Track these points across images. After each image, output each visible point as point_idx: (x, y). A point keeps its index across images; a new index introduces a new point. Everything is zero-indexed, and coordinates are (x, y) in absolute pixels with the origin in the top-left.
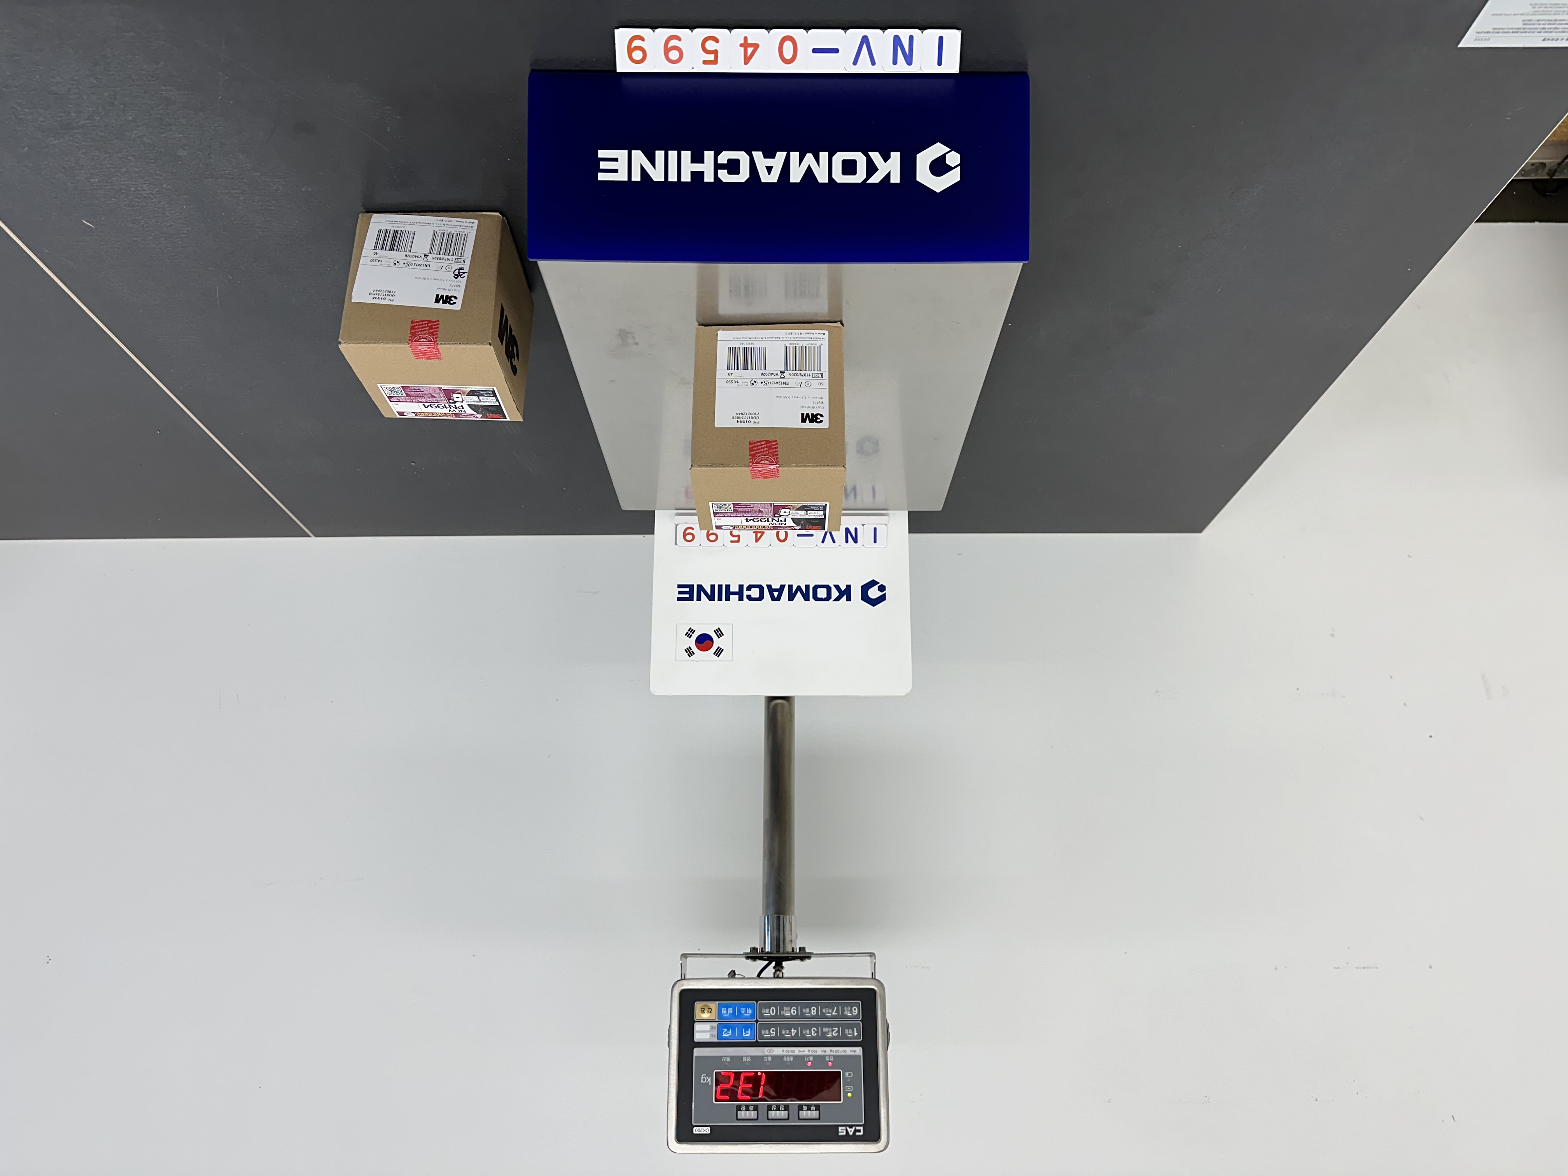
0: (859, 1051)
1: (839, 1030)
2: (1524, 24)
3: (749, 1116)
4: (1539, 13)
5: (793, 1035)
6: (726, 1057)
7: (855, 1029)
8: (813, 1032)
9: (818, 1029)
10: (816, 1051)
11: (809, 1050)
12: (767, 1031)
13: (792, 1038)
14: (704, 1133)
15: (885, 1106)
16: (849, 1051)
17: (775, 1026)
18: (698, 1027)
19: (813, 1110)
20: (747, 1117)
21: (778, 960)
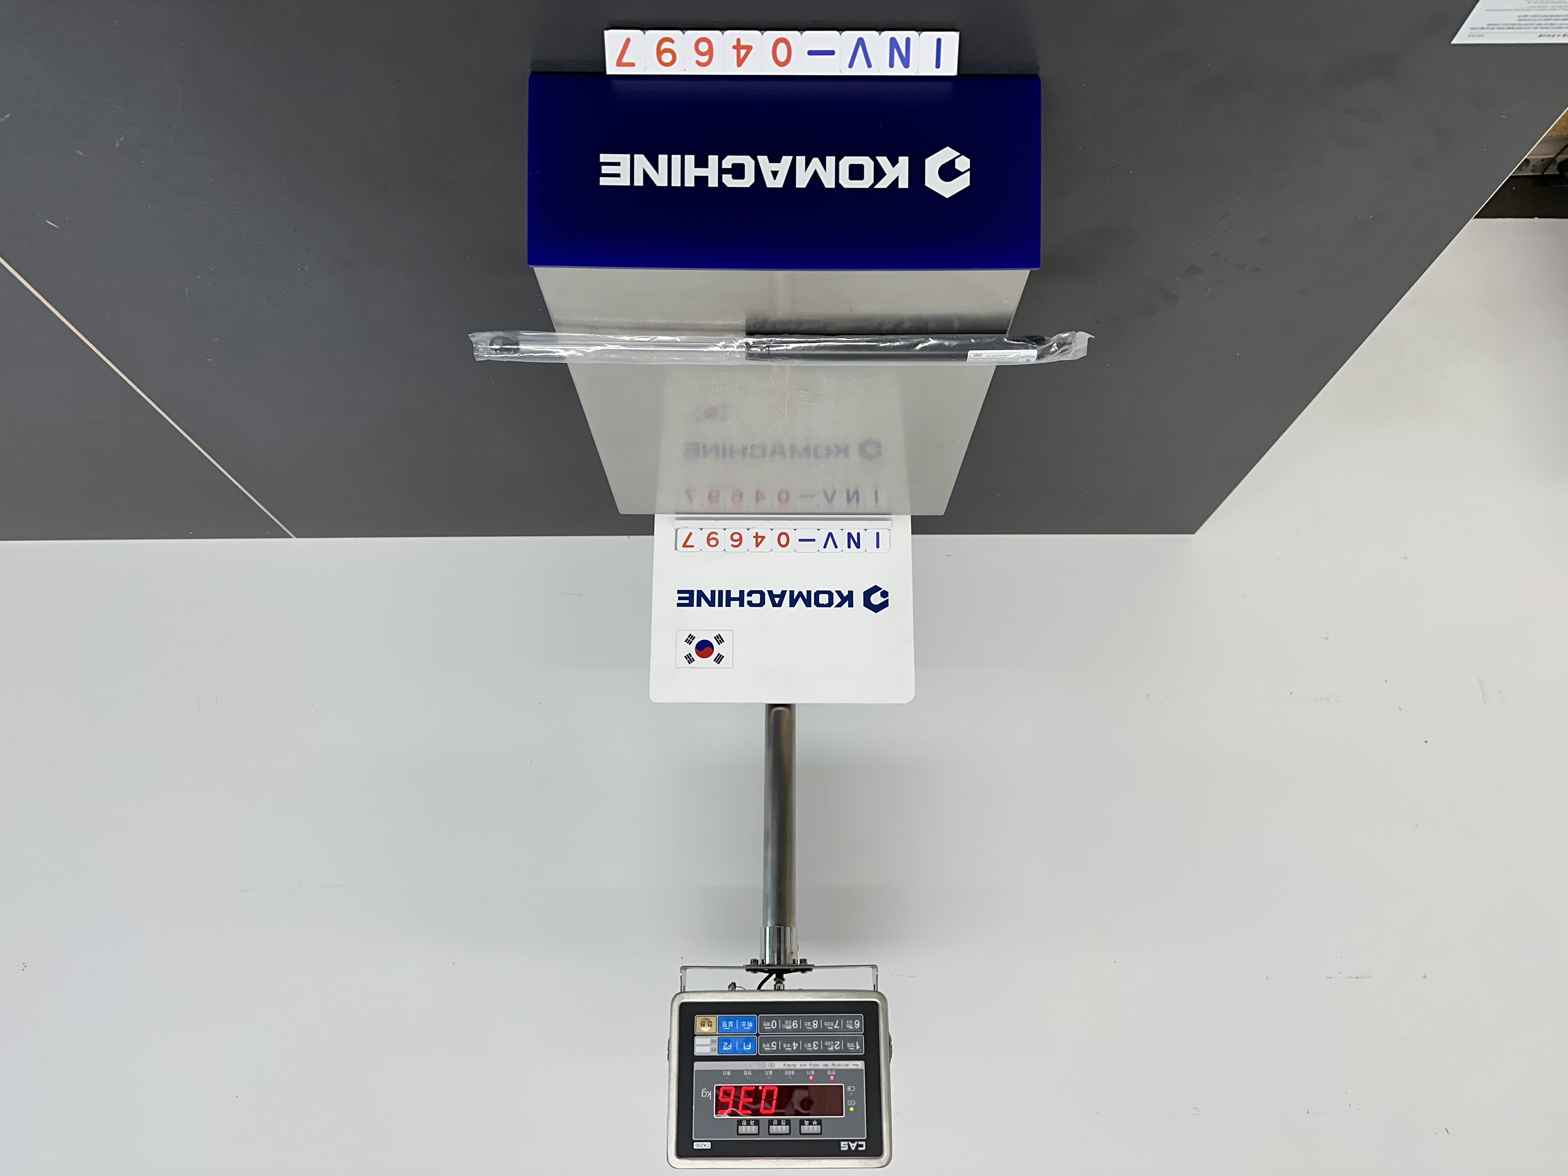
0: (860, 1065)
1: (841, 1043)
2: (1519, 20)
3: (750, 1130)
4: (1534, 9)
5: (795, 1048)
6: (727, 1070)
7: (857, 1043)
8: (815, 1046)
9: (820, 1043)
10: (818, 1065)
11: (811, 1064)
12: (768, 1045)
13: (793, 1051)
14: (705, 1148)
15: (888, 1121)
16: (851, 1065)
17: (776, 1039)
18: (698, 1040)
19: (815, 1125)
20: (749, 1132)
21: (778, 972)
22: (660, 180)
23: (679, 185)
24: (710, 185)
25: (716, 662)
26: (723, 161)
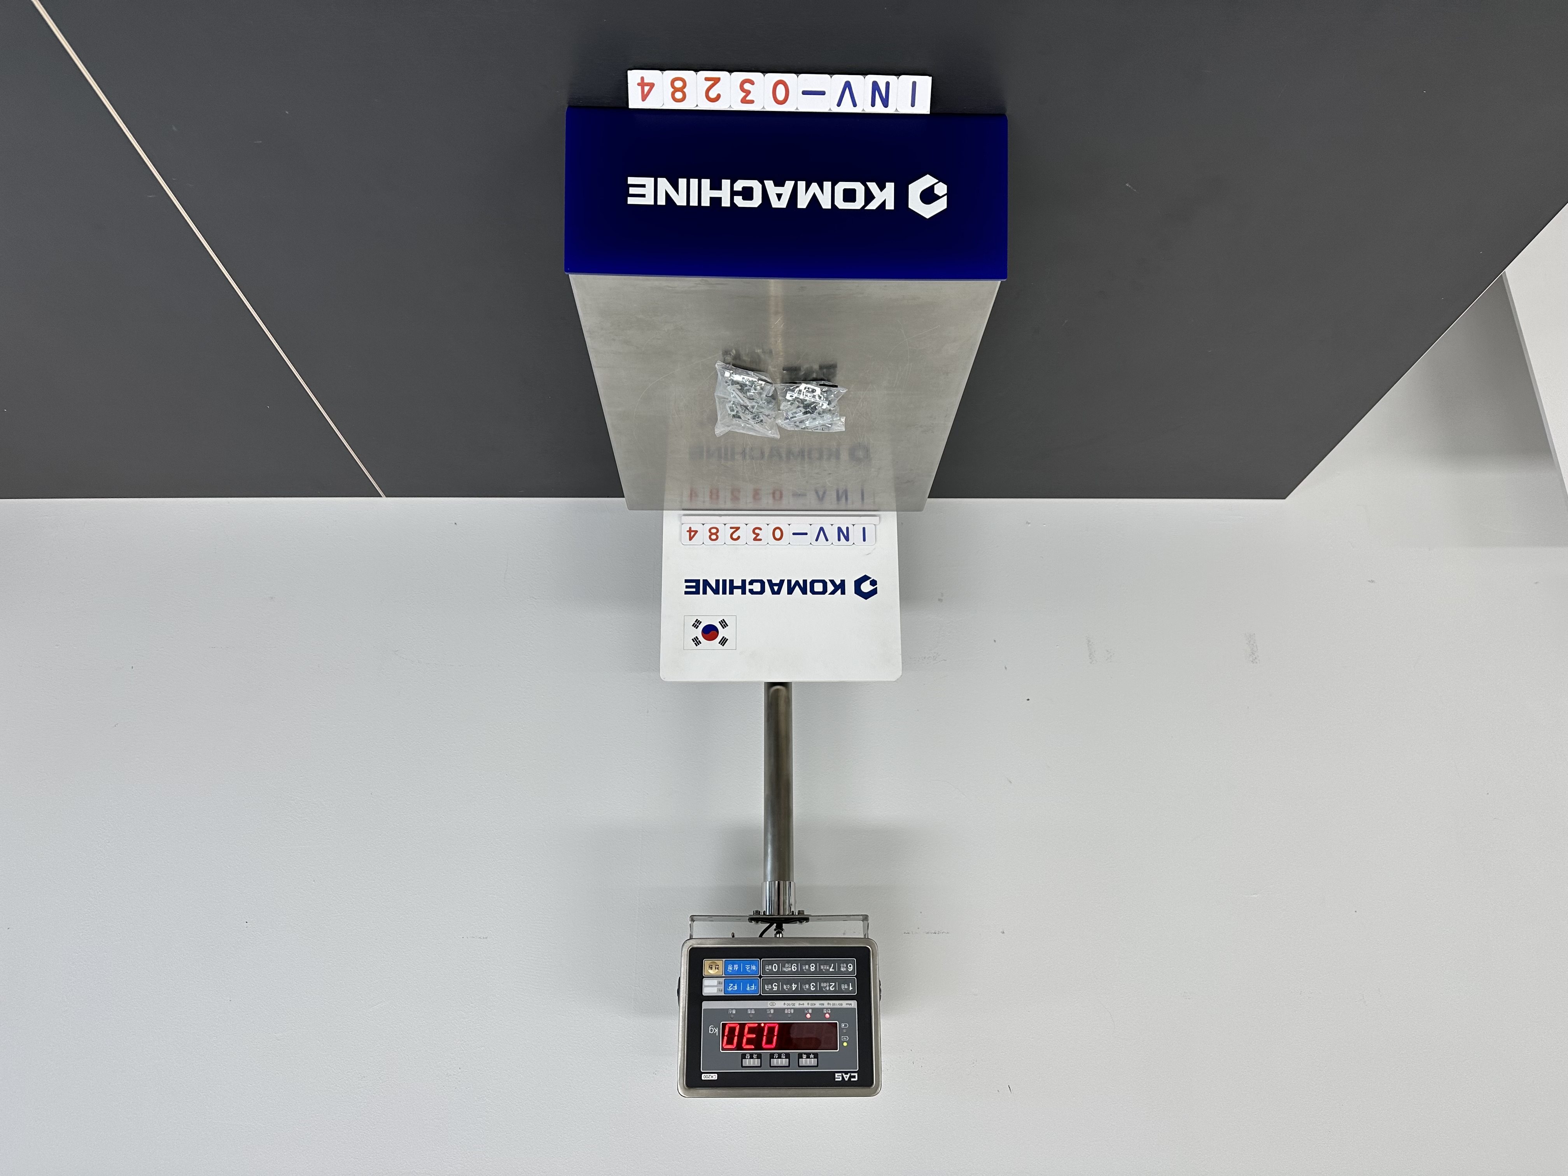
0: (854, 1004)
1: (835, 985)
3: (753, 1064)
5: (794, 989)
6: (732, 1009)
7: (850, 984)
9: (816, 985)
10: (815, 1004)
11: (808, 1003)
12: (770, 985)
13: (794, 992)
14: (712, 1079)
16: (844, 1004)
17: (776, 981)
18: (706, 982)
19: (812, 1058)
20: (752, 1065)
21: (778, 921)
22: (680, 200)
23: (696, 204)
24: (723, 205)
25: (721, 644)
26: (735, 185)
